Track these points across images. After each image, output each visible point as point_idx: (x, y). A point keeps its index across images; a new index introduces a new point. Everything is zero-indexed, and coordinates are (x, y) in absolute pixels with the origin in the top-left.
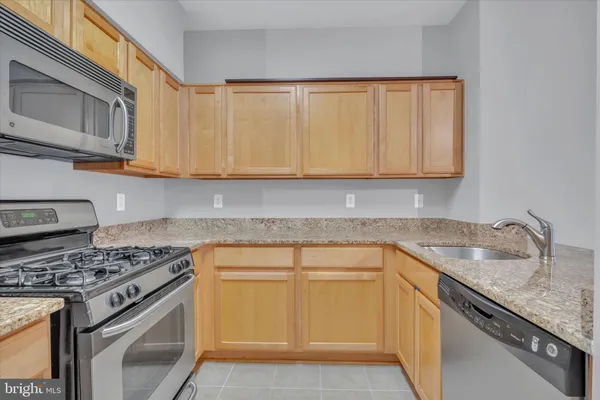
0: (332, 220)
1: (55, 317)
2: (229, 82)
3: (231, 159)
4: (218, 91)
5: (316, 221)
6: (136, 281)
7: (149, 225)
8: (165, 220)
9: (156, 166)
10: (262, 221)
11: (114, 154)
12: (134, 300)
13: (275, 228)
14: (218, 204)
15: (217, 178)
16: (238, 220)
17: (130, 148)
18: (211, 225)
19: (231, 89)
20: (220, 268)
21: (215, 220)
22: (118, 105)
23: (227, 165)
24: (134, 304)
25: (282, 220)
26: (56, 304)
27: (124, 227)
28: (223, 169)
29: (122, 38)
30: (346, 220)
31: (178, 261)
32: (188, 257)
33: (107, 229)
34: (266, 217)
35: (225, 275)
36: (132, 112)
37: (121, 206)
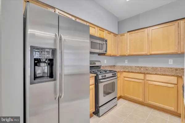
0: (162, 68)
1: (95, 76)
2: (128, 32)
3: (128, 51)
4: (125, 34)
5: (157, 68)
6: (106, 75)
7: (111, 66)
8: (114, 66)
9: (111, 54)
10: (138, 67)
11: (103, 53)
12: (105, 77)
13: (142, 69)
14: (126, 62)
15: (125, 56)
16: (132, 66)
17: (106, 51)
18: (125, 67)
19: (129, 33)
20: (125, 77)
21: (126, 66)
22: (104, 44)
23: (128, 53)
24: (105, 78)
25: (144, 67)
26: (95, 75)
27: (106, 66)
28: (126, 54)
29: (105, 31)
30: (168, 68)
31: (114, 73)
32: (116, 73)
33: (103, 67)
34: (140, 66)
35: (126, 79)
36: (106, 44)
37: (105, 62)
